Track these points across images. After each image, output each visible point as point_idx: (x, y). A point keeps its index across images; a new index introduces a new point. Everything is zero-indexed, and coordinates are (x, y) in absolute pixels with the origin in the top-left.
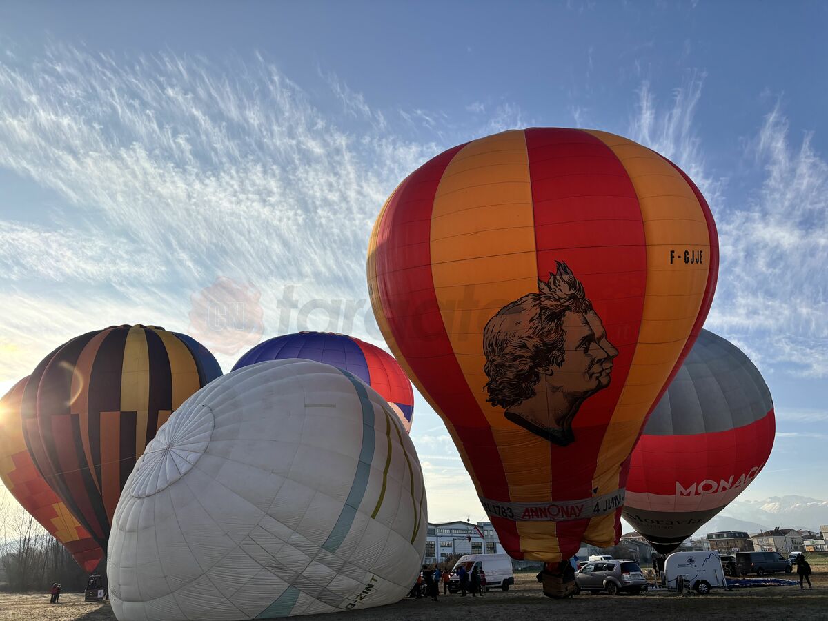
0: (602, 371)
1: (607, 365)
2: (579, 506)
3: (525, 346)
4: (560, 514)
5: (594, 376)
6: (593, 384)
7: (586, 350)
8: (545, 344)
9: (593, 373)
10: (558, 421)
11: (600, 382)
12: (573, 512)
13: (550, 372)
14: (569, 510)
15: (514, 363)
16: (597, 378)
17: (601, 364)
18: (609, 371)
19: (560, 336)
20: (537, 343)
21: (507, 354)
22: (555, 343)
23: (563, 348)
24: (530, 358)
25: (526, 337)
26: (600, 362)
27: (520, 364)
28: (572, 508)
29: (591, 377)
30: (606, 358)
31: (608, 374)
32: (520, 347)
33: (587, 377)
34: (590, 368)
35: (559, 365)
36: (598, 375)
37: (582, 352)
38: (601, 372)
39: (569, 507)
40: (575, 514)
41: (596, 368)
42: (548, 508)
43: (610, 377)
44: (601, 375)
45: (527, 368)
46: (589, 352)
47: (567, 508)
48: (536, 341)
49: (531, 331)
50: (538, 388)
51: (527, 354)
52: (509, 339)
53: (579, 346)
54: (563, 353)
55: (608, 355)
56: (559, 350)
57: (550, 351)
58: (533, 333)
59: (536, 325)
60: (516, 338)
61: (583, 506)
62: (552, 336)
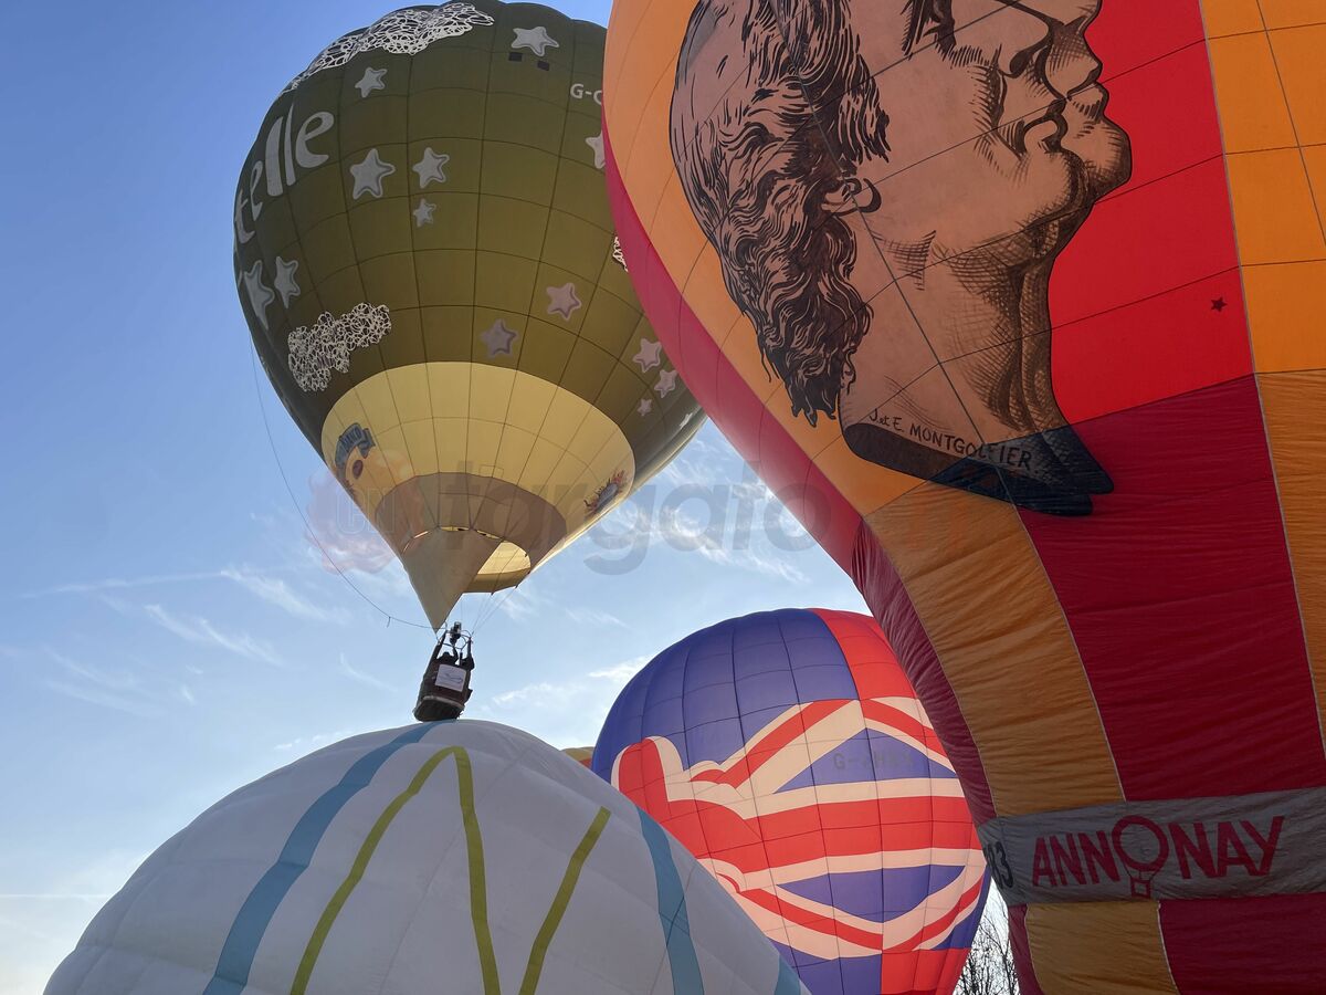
0: (1059, 105)
1: (1071, 71)
2: (1262, 820)
3: (760, 137)
4: (1173, 859)
5: (1033, 139)
6: (1046, 184)
7: (946, 37)
8: (811, 91)
9: (1023, 129)
10: (998, 405)
11: (1075, 164)
12: (1232, 852)
13: (865, 198)
14: (1213, 841)
15: (766, 215)
16: (1053, 145)
17: (1040, 75)
18: (1093, 96)
19: (837, 28)
20: (787, 103)
21: (739, 194)
22: (833, 68)
23: (862, 69)
24: (793, 170)
25: (754, 100)
26: (1031, 63)
27: (778, 208)
28: (1225, 830)
29: (1019, 148)
30: (1049, 40)
31: (1098, 112)
32: (753, 146)
33: (1001, 151)
34: (995, 109)
35: (878, 146)
36: (1051, 128)
37: (934, 53)
38: (1056, 112)
39: (1211, 827)
40: (1244, 859)
41: (1024, 101)
42: (1116, 834)
43: (1112, 124)
44: (1063, 127)
45: (799, 216)
46: (963, 39)
47: (1201, 833)
48: (783, 98)
49: (757, 70)
50: (867, 275)
51: (780, 162)
52: (722, 138)
53: (910, 35)
54: (872, 93)
55: (1052, 24)
56: (855, 90)
57: (830, 109)
58: (764, 75)
59: (762, 39)
60: (735, 121)
61: (1277, 823)
62: (814, 44)
